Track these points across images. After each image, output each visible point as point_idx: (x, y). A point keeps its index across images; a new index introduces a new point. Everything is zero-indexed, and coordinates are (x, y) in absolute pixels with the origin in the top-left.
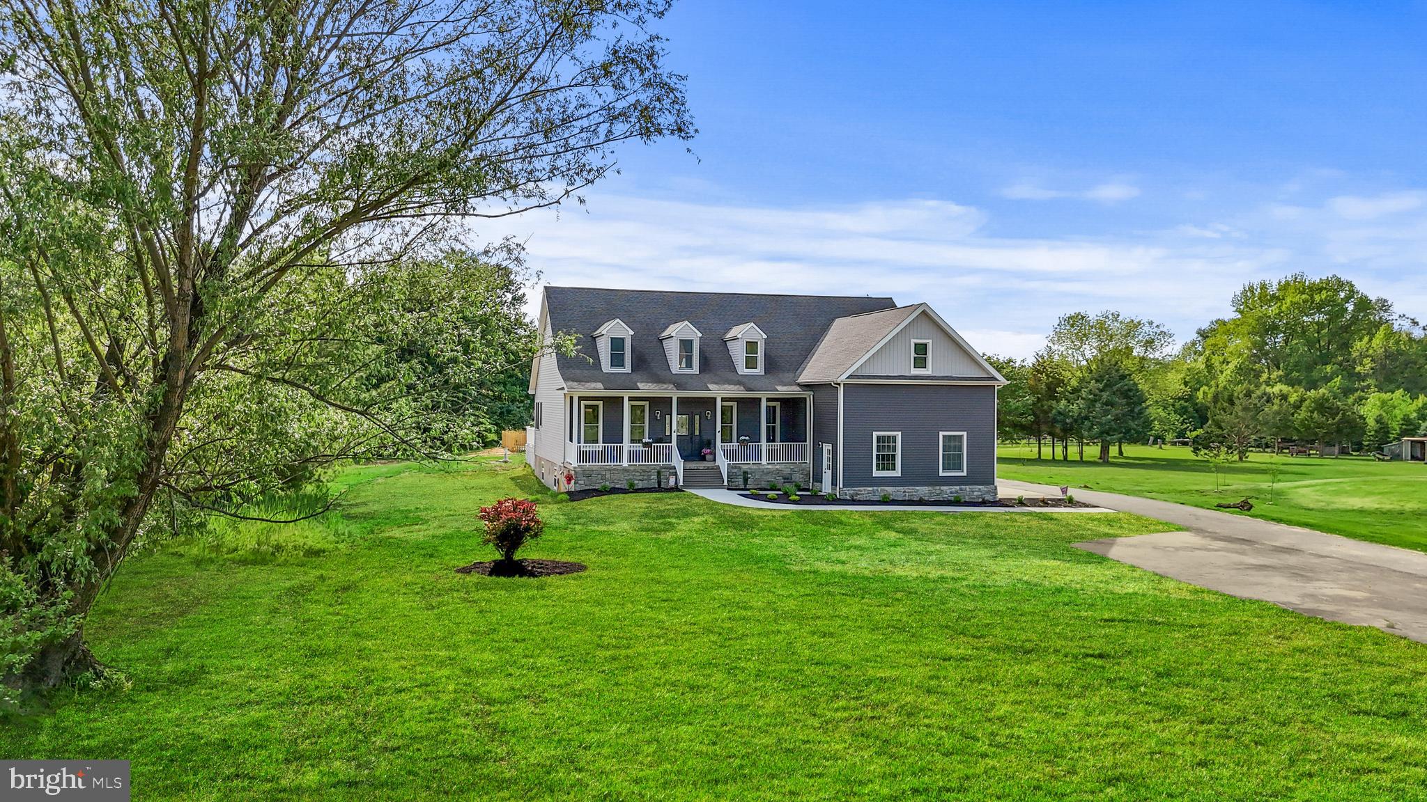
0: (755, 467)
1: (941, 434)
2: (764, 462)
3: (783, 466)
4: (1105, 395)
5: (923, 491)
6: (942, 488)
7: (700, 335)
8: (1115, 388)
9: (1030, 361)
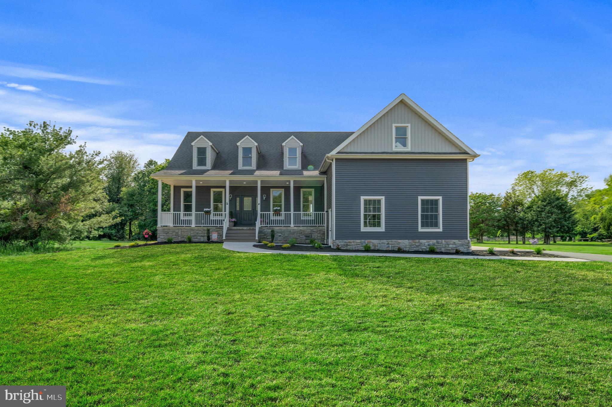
0: (284, 228)
1: (420, 198)
2: (292, 225)
3: (305, 228)
4: (548, 208)
5: (404, 243)
6: (421, 241)
7: (256, 144)
8: (553, 205)
9: (503, 195)
